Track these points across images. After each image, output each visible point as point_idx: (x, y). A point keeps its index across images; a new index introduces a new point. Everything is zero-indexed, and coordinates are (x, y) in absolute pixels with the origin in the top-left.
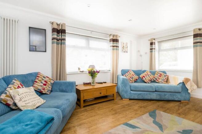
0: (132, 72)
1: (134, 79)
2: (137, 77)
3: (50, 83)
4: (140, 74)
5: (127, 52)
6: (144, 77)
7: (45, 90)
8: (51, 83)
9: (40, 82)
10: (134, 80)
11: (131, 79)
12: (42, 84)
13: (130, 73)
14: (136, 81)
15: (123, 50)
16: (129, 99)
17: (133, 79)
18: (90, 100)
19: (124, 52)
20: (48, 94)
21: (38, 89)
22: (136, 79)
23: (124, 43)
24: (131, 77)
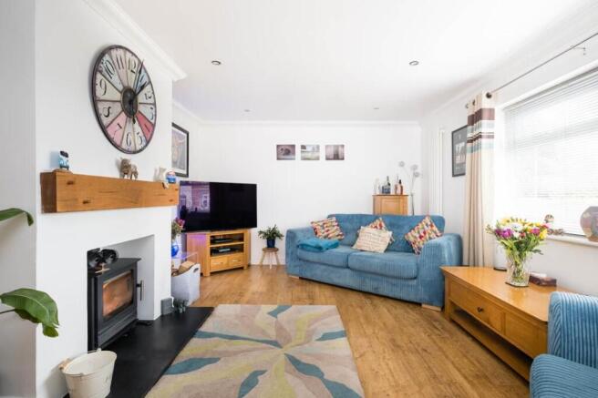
7: (415, 245)
9: (417, 231)
12: (417, 235)
21: (409, 240)
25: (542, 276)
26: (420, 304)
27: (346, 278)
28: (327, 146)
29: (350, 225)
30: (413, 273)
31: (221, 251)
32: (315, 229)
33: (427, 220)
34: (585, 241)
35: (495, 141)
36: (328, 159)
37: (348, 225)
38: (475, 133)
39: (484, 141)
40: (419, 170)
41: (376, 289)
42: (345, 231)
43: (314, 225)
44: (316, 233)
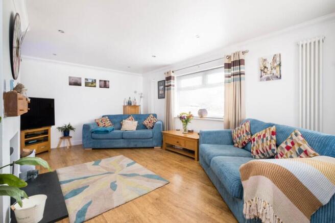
25: (190, 130)
26: (153, 148)
27: (122, 144)
28: (100, 81)
29: (117, 120)
30: (151, 136)
31: (30, 142)
32: (98, 123)
33: (152, 116)
34: (199, 118)
35: (175, 87)
36: (100, 87)
37: (115, 120)
38: (169, 84)
39: (172, 87)
40: (142, 95)
41: (136, 145)
42: (114, 123)
43: (97, 121)
44: (98, 125)
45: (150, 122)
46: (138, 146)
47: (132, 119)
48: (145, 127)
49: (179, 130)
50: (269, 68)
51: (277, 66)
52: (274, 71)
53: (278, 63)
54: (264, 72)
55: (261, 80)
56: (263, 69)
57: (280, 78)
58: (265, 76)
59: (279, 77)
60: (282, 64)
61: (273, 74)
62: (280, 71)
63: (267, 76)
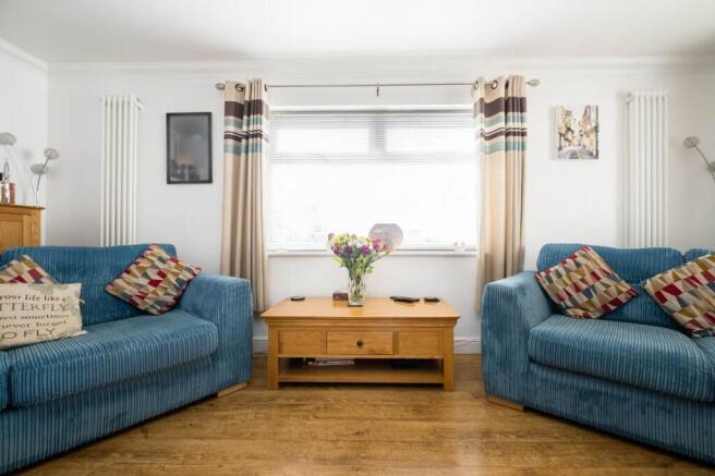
0: (595, 256)
1: (601, 298)
2: (625, 287)
3: (173, 279)
4: (650, 276)
5: (594, 155)
6: (672, 289)
7: (146, 300)
8: (178, 280)
9: (139, 274)
10: (599, 305)
11: (581, 299)
12: (144, 281)
13: (578, 265)
14: (613, 312)
15: (560, 148)
16: (521, 408)
17: (595, 300)
18: (329, 363)
19: (574, 156)
20: (152, 314)
21: (124, 294)
22: (616, 302)
23: (568, 113)
24: (584, 286)
26: (215, 396)
45: (154, 283)
46: (131, 419)
47: (34, 273)
48: (130, 309)
49: (302, 299)
50: (577, 133)
51: (591, 131)
52: (586, 141)
53: (594, 125)
54: (566, 140)
55: (560, 157)
56: (563, 131)
57: (597, 157)
58: (567, 149)
59: (594, 153)
60: (600, 129)
61: (584, 146)
62: (597, 142)
63: (572, 148)
